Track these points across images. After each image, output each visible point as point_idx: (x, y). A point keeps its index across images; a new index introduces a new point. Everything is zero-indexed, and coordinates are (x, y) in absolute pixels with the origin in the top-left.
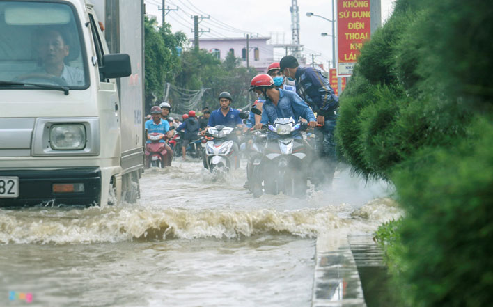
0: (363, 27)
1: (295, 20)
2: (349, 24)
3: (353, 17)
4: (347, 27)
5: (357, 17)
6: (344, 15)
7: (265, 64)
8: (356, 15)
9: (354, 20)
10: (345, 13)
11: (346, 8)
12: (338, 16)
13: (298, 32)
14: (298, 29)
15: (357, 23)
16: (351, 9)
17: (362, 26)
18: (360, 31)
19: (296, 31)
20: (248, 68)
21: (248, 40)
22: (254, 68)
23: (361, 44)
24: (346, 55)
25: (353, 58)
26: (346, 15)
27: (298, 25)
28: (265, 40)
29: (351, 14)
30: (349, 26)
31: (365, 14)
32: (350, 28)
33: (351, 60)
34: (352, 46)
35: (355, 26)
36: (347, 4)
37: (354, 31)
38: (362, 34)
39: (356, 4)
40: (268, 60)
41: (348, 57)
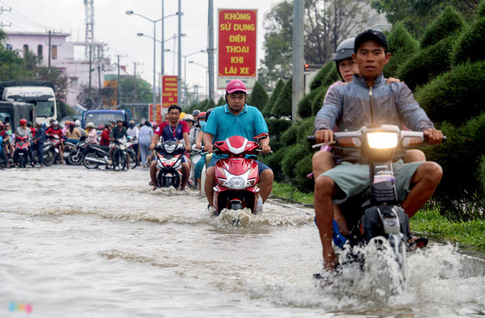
0: (245, 41)
1: (90, 13)
2: (231, 36)
3: (235, 29)
4: (229, 40)
5: (239, 30)
6: (225, 28)
7: (63, 63)
8: (237, 27)
9: (235, 33)
10: (226, 25)
11: (227, 20)
12: (220, 28)
13: (92, 27)
14: (92, 24)
15: (239, 36)
16: (233, 22)
17: (244, 39)
18: (242, 44)
19: (90, 26)
20: (50, 67)
21: (50, 36)
22: (55, 68)
23: (242, 58)
24: (226, 69)
25: (233, 72)
26: (228, 28)
27: (92, 19)
28: (64, 36)
29: (232, 26)
30: (230, 39)
31: (247, 27)
32: (231, 41)
33: (232, 74)
34: (233, 60)
35: (237, 38)
36: (229, 16)
37: (235, 44)
38: (244, 47)
39: (238, 16)
40: (68, 59)
41: (228, 71)
